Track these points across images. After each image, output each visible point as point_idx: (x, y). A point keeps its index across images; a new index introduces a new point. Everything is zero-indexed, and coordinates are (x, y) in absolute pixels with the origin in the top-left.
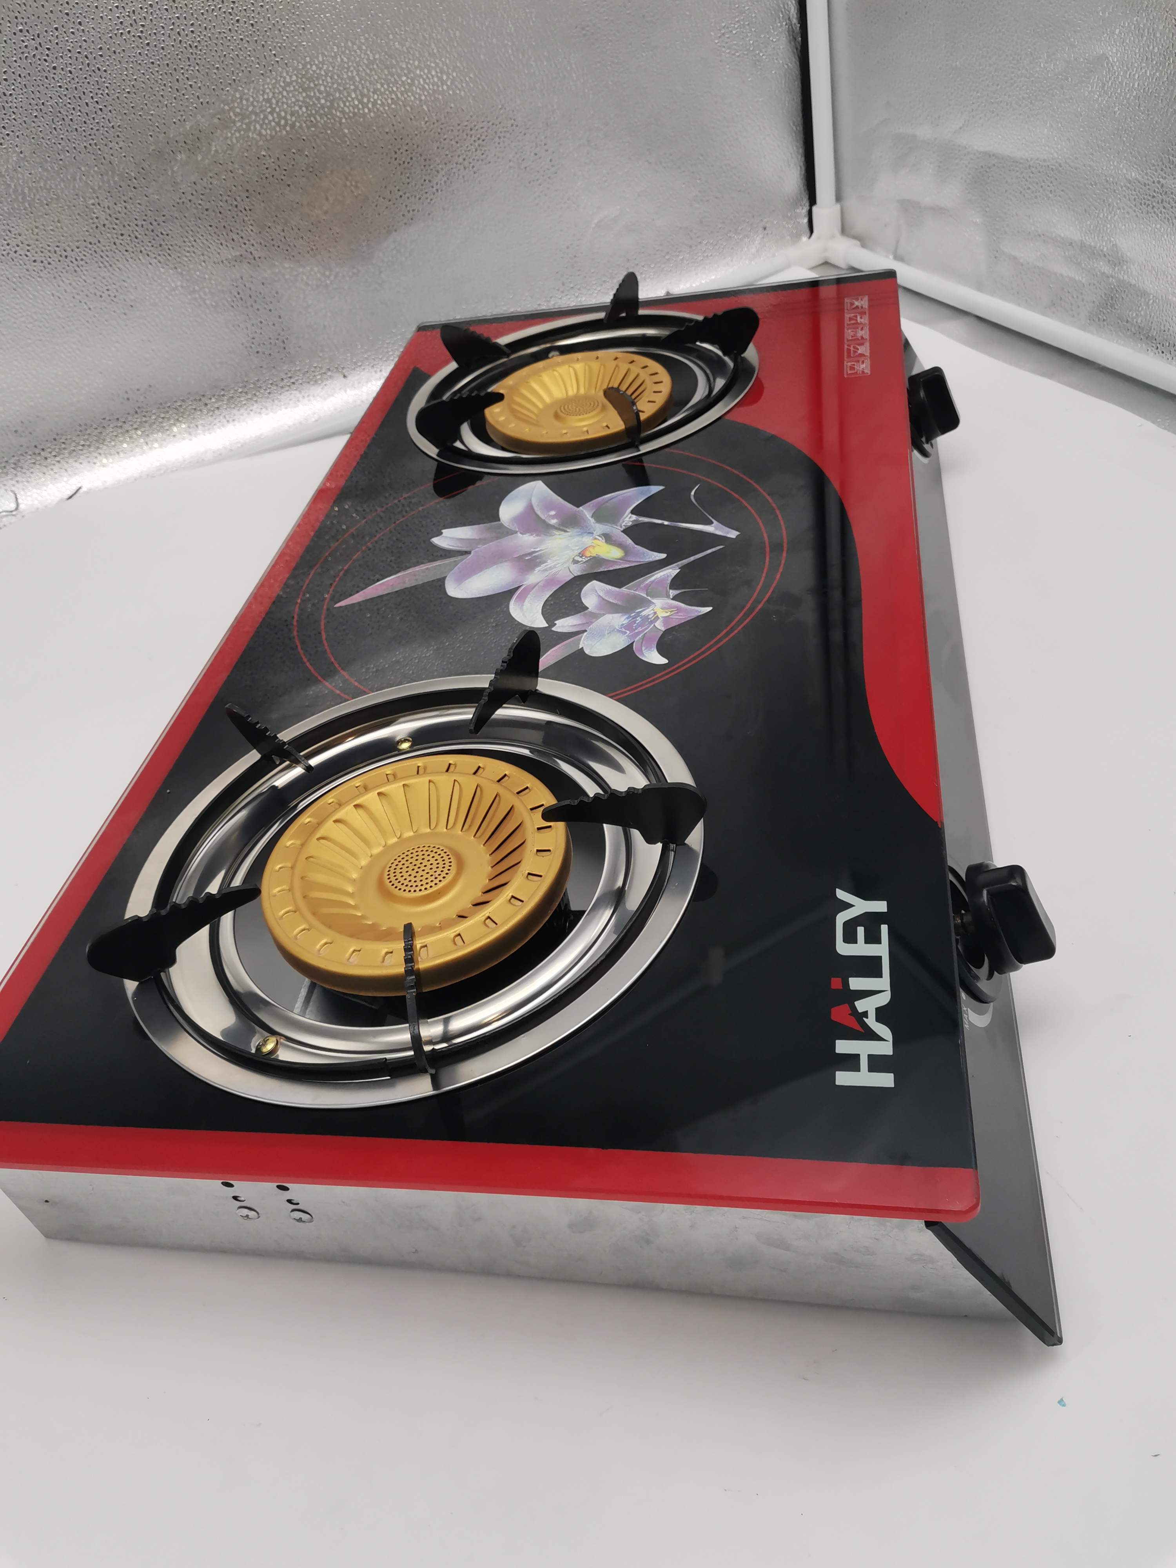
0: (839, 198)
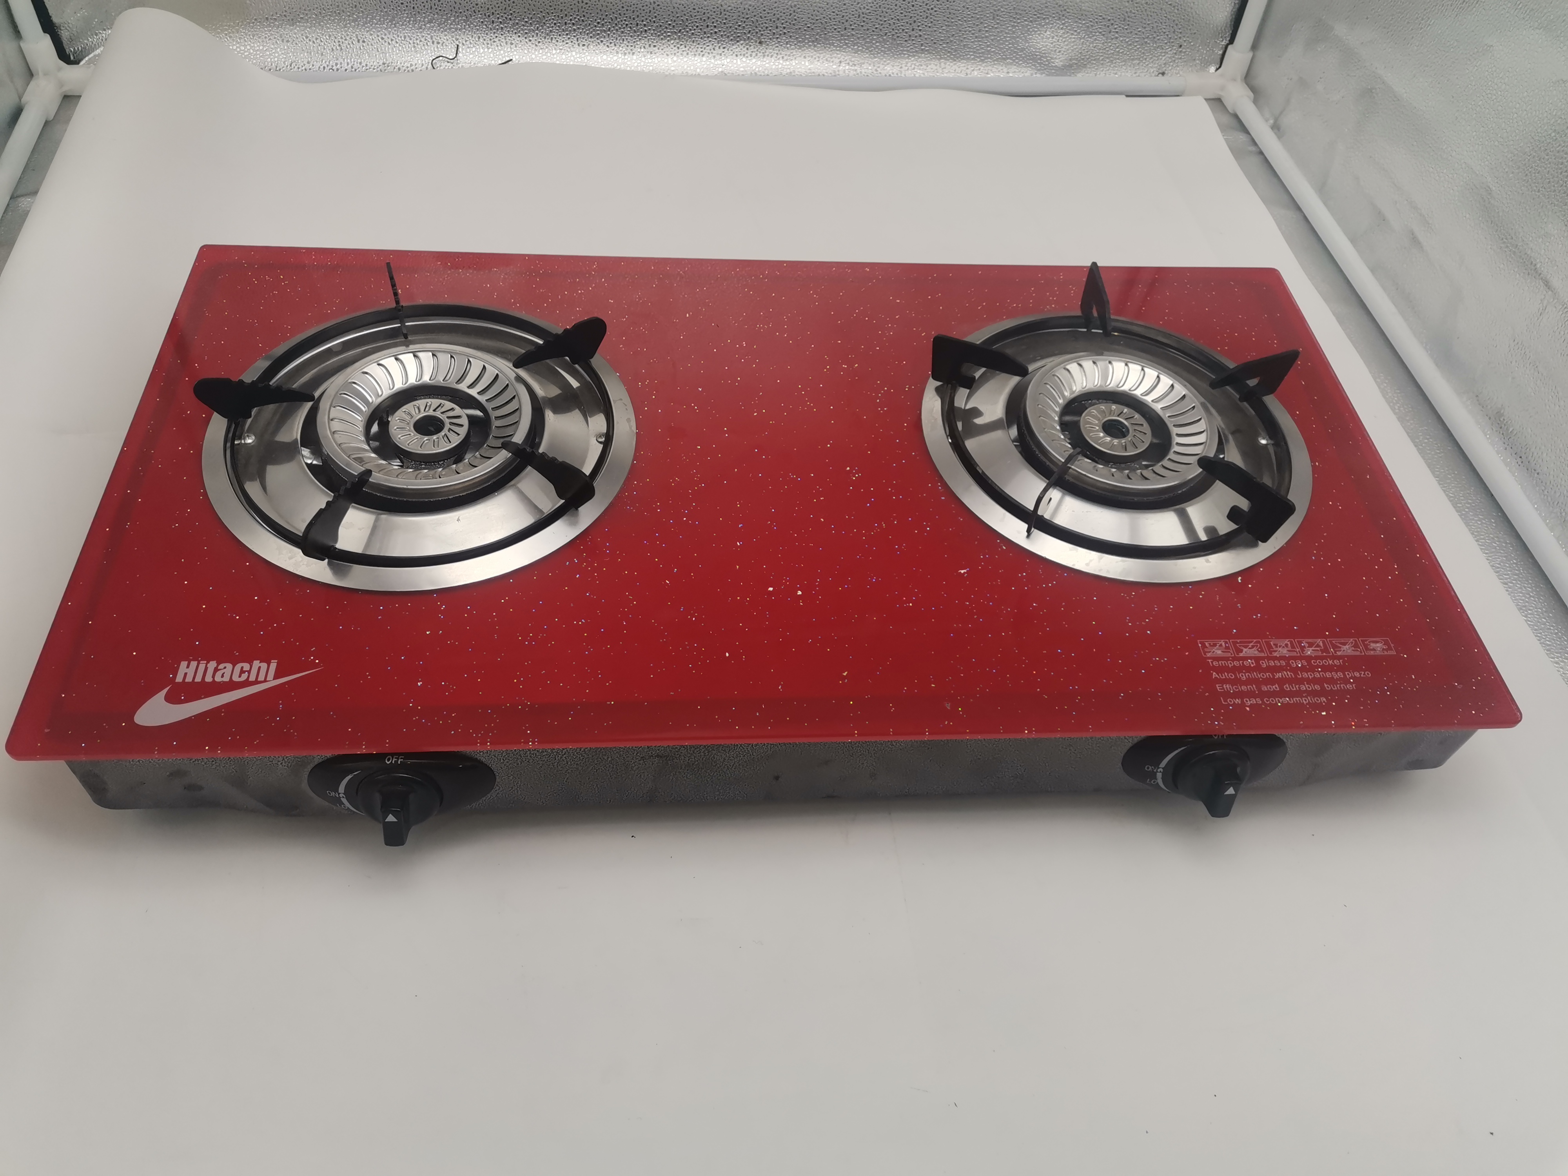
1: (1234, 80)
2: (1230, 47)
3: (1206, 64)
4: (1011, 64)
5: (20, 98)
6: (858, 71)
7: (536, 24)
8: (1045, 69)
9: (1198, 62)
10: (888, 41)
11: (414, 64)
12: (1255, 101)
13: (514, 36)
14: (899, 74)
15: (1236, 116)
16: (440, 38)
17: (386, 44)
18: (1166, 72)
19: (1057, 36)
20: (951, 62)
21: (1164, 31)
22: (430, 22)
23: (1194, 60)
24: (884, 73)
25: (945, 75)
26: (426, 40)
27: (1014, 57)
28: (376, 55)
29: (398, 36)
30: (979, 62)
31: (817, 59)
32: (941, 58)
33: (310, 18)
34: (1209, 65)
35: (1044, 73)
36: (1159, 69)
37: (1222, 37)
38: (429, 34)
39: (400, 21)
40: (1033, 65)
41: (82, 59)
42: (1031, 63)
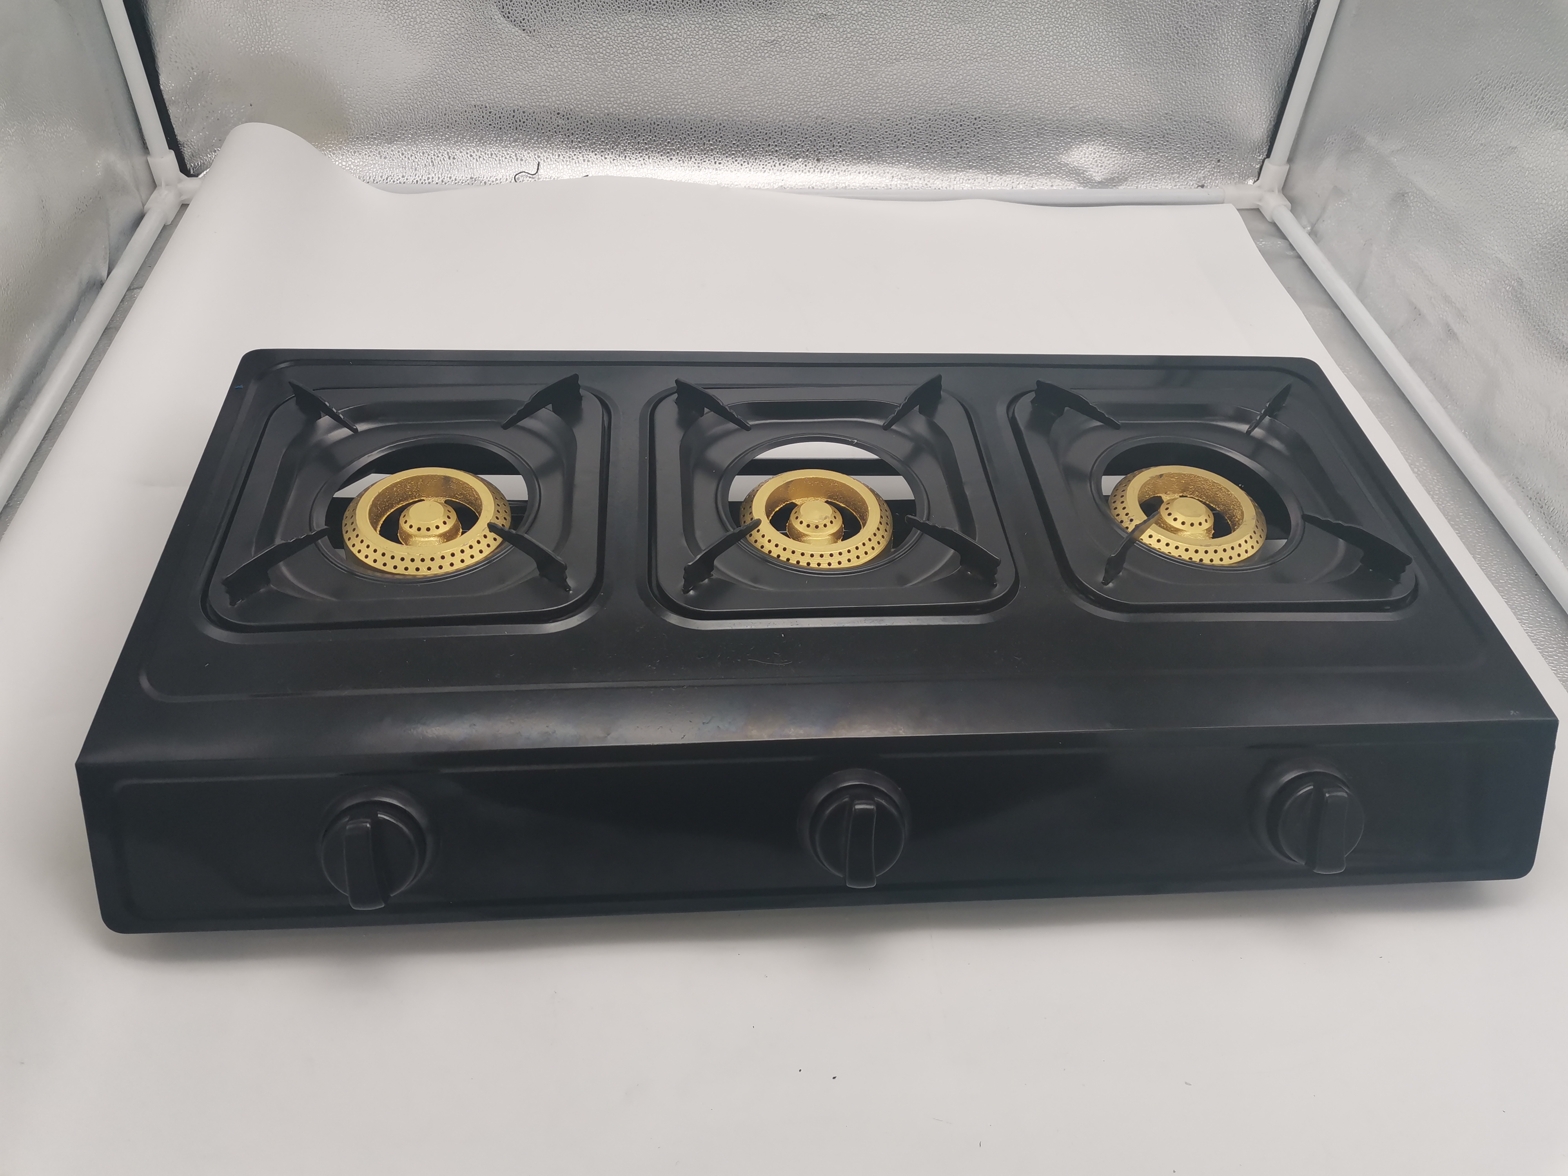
0: (1290, 160)
1: (1272, 191)
2: (1267, 160)
3: (1244, 177)
4: (1055, 178)
5: (144, 205)
6: (909, 185)
7: (611, 144)
8: (1088, 182)
9: (1236, 175)
10: (937, 158)
11: (499, 179)
12: (1293, 210)
13: (592, 155)
14: (948, 188)
15: (1274, 224)
16: (524, 156)
17: (475, 160)
18: (1206, 185)
19: (1098, 152)
20: (998, 177)
21: (1203, 147)
22: (515, 141)
23: (1233, 173)
24: (933, 187)
25: (992, 188)
26: (510, 157)
27: (1058, 171)
28: (465, 171)
29: (485, 153)
30: (1024, 176)
31: (871, 174)
32: (989, 173)
33: (406, 137)
34: (1247, 178)
35: (1087, 186)
36: (1198, 182)
37: (1259, 152)
38: (513, 152)
39: (488, 140)
40: (1076, 179)
41: (201, 173)
42: (1074, 177)
